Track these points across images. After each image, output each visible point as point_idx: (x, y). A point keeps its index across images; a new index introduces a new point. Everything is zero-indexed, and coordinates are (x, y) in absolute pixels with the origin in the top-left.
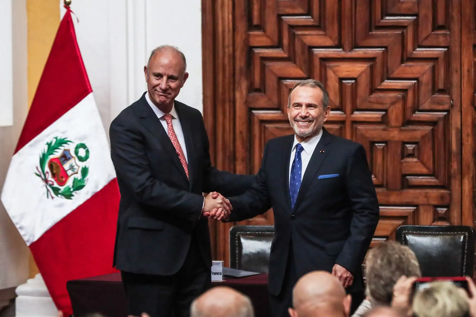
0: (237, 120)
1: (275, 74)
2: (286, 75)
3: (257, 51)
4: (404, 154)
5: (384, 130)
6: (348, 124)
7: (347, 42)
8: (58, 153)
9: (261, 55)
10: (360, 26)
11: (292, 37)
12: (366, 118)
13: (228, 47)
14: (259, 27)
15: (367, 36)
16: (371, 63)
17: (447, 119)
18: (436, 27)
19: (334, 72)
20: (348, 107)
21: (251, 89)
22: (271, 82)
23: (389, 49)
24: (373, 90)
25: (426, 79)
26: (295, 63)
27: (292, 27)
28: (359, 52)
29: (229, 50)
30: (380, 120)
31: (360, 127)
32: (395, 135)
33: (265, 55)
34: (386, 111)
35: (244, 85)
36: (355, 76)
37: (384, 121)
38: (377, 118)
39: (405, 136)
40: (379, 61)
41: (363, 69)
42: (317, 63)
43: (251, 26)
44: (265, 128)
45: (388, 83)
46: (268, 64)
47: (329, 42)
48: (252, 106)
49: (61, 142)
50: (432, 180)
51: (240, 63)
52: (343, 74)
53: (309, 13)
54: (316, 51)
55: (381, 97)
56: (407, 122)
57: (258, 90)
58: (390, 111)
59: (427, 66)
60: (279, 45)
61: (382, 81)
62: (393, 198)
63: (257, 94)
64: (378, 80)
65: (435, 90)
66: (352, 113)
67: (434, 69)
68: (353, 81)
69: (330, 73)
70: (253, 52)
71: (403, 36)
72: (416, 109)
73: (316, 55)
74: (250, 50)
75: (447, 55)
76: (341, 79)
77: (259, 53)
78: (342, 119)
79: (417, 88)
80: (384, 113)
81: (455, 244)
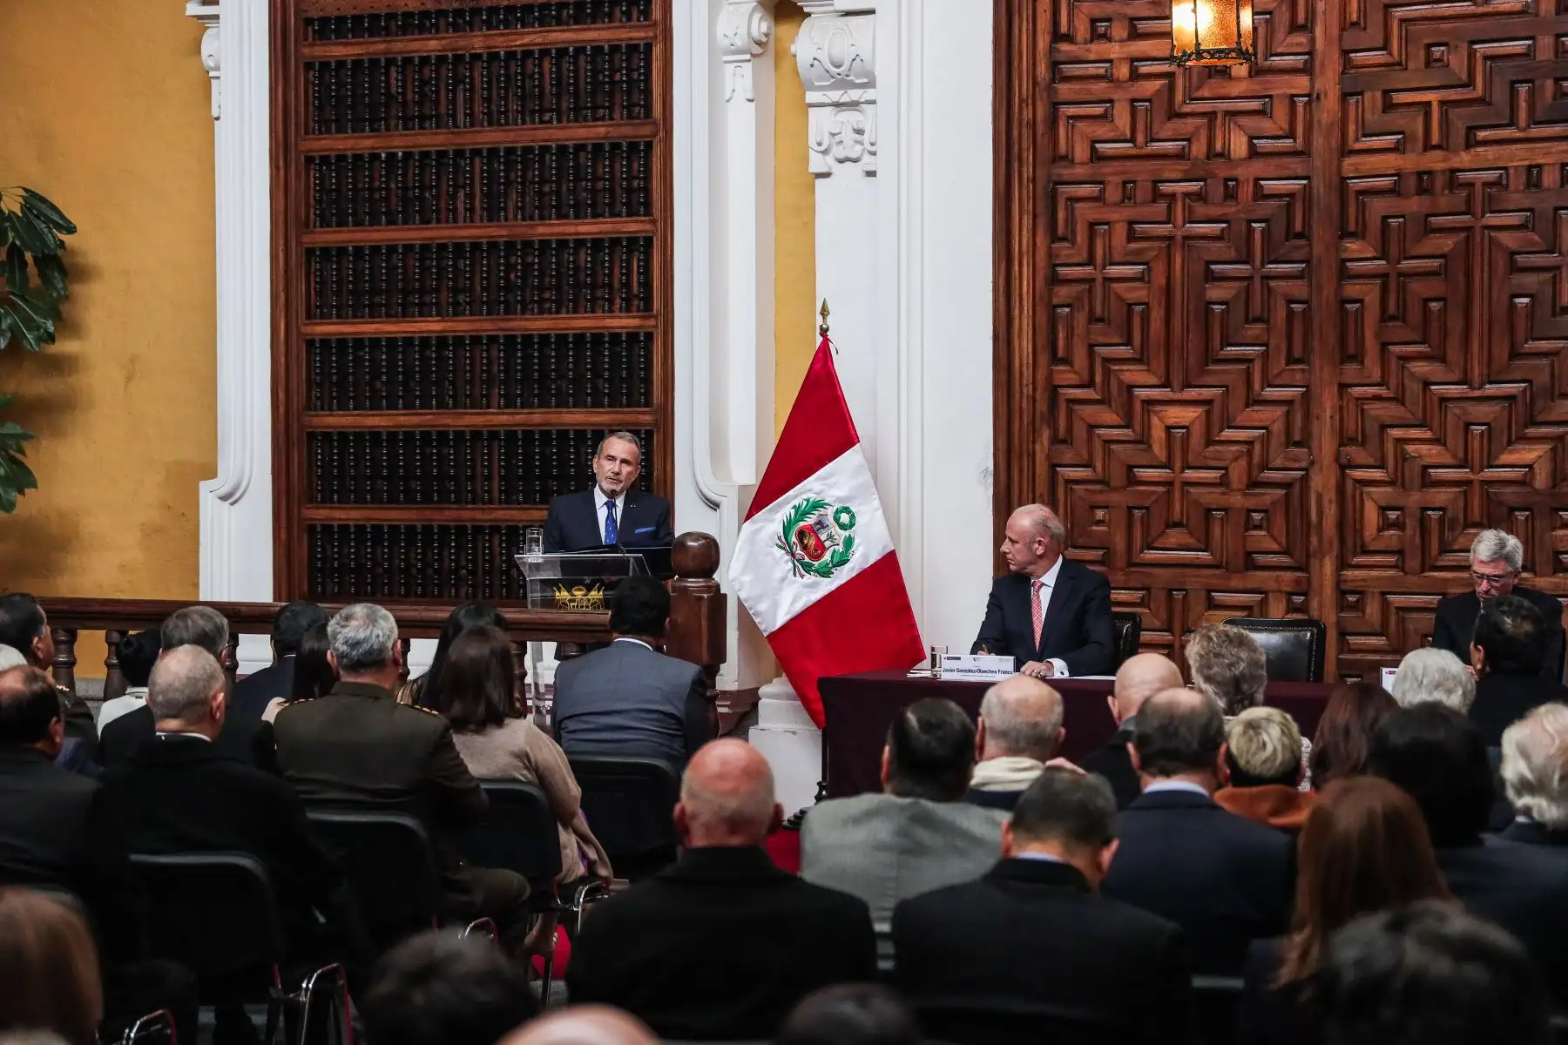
0: (1037, 480)
1: (1083, 419)
2: (1099, 422)
3: (1062, 391)
4: (1249, 525)
5: (1223, 494)
6: (1177, 486)
7: (1176, 381)
8: (811, 520)
9: (1067, 397)
10: (1192, 360)
11: (1107, 374)
12: (1201, 478)
13: (1027, 385)
14: (1066, 361)
15: (1203, 372)
16: (1207, 407)
17: (1305, 480)
18: (1291, 360)
19: (1160, 419)
20: (1178, 464)
21: (1055, 440)
22: (1080, 431)
23: (1230, 389)
24: (1210, 442)
25: (1278, 427)
26: (1110, 406)
27: (1107, 360)
28: (1192, 393)
29: (1028, 390)
30: (1218, 481)
31: (1192, 490)
32: (1237, 500)
33: (1072, 397)
34: (1226, 469)
35: (1046, 435)
36: (1187, 424)
37: (1223, 482)
38: (1215, 478)
39: (1251, 503)
40: (1217, 406)
41: (1196, 415)
42: (1138, 406)
43: (1055, 359)
44: (1071, 489)
45: (1228, 434)
46: (1076, 407)
47: (1153, 380)
48: (1055, 461)
49: (818, 505)
50: (1285, 560)
51: (1042, 406)
52: (1170, 422)
53: (1128, 343)
54: (1138, 392)
55: (1219, 451)
56: (1254, 484)
57: (1064, 442)
58: (1230, 469)
59: (1279, 411)
60: (1090, 384)
61: (1221, 430)
62: (1235, 582)
63: (1062, 447)
64: (1215, 431)
65: (1290, 442)
66: (1183, 472)
67: (1288, 414)
68: (1184, 431)
69: (1155, 420)
70: (1057, 391)
71: (1248, 375)
72: (1265, 466)
73: (1138, 397)
74: (1053, 390)
75: (1306, 396)
76: (1168, 428)
77: (1065, 394)
78: (1169, 480)
79: (1266, 441)
80: (1223, 472)
81: (1298, 642)
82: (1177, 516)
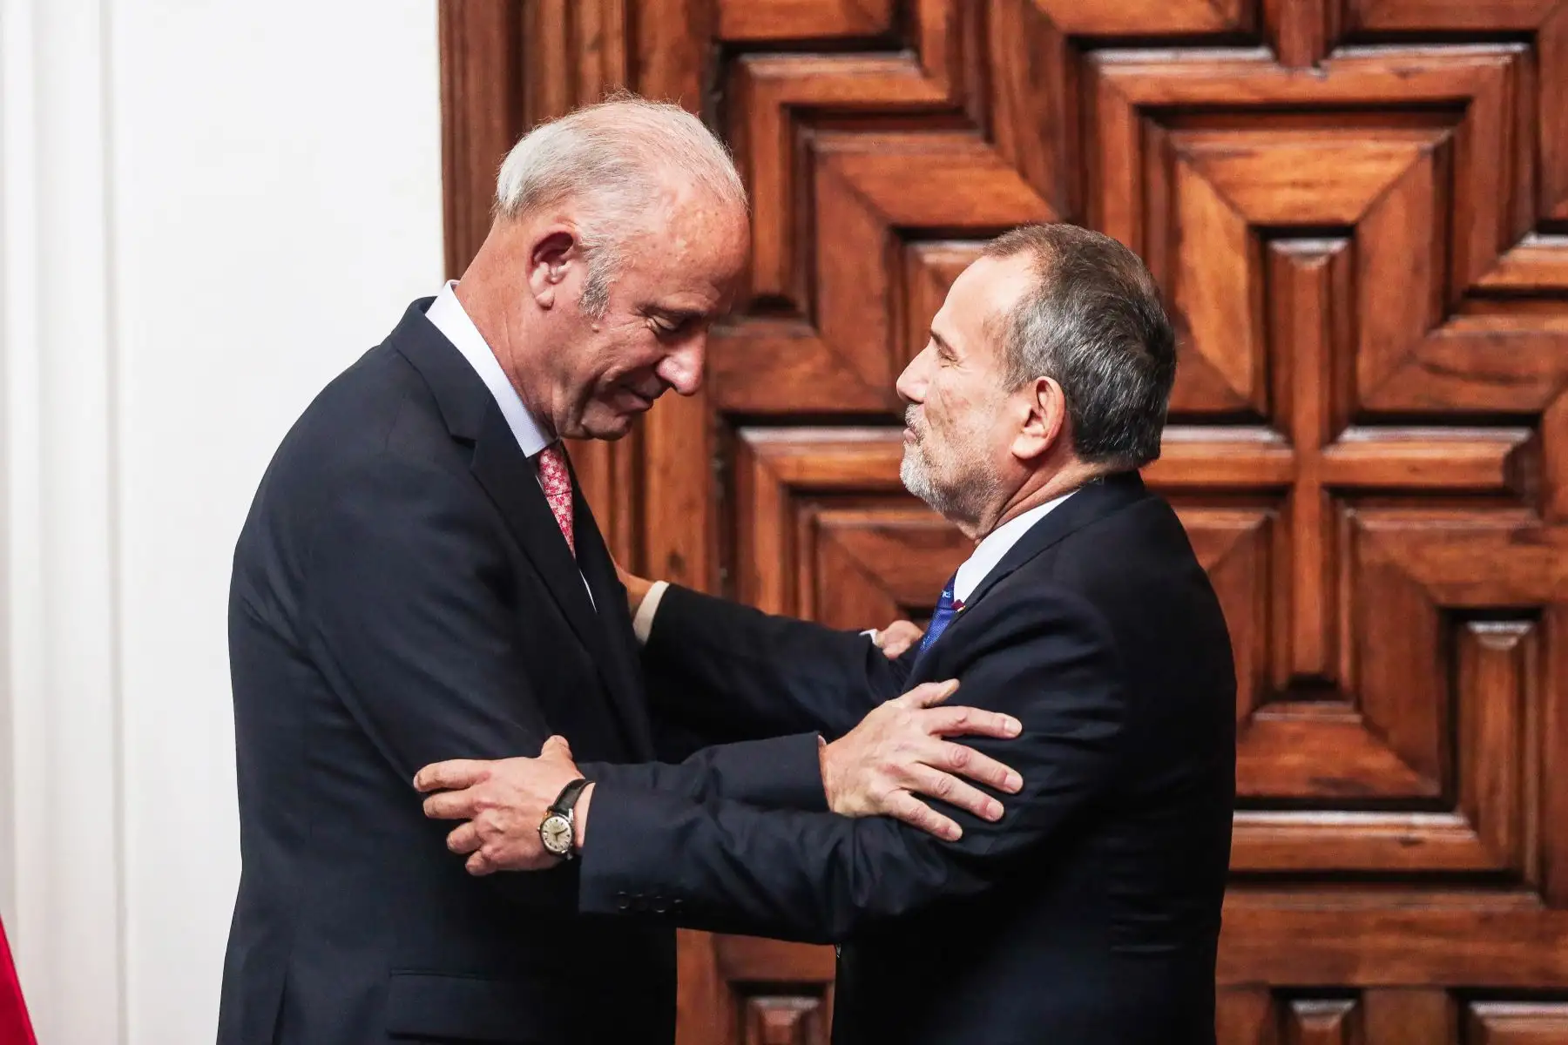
0: (655, 481)
1: (872, 208)
2: (939, 213)
3: (765, 67)
5: (1520, 537)
6: (1307, 505)
9: (787, 94)
12: (1414, 467)
13: (600, 43)
16: (1442, 135)
19: (1222, 191)
23: (1547, 48)
24: (1453, 296)
26: (990, 138)
28: (1369, 69)
30: (1496, 478)
31: (1376, 522)
33: (813, 94)
34: (1531, 420)
36: (1349, 216)
37: (1521, 484)
38: (1481, 465)
41: (1393, 168)
44: (815, 528)
48: (736, 399)
52: (1276, 204)
54: (1117, 66)
55: (1498, 339)
57: (774, 306)
58: (1552, 420)
60: (896, 35)
61: (1509, 240)
63: (769, 331)
64: (1479, 237)
66: (1331, 436)
68: (1337, 246)
69: (1198, 198)
70: (746, 79)
73: (1115, 89)
74: (724, 64)
76: (1263, 235)
77: (777, 81)
78: (1272, 477)
80: (1520, 435)
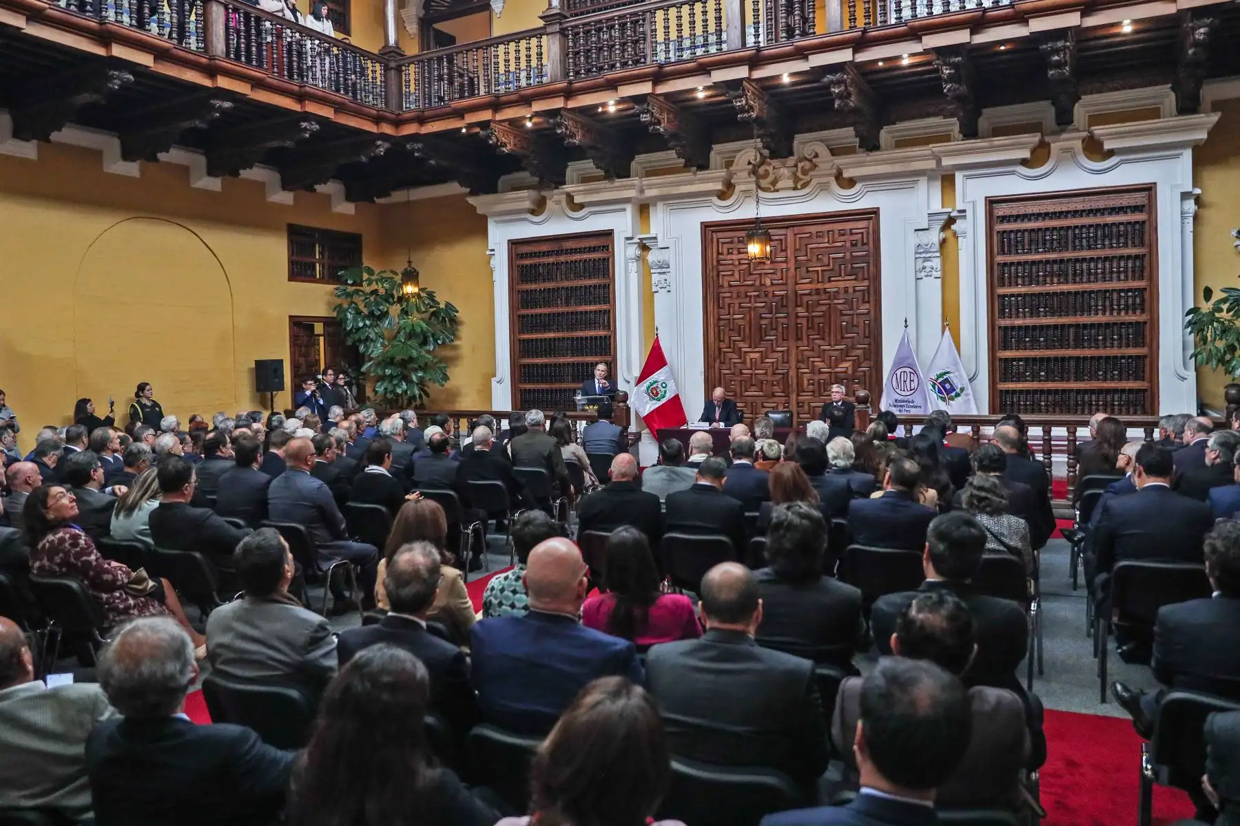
2: (732, 358)
3: (722, 349)
4: (773, 385)
5: (766, 377)
6: (754, 375)
7: (753, 346)
8: (654, 386)
10: (757, 340)
11: (734, 345)
12: (760, 372)
14: (723, 341)
15: (760, 344)
16: (761, 353)
17: (787, 373)
18: (783, 340)
19: (749, 357)
20: (754, 369)
21: (721, 363)
22: (727, 361)
23: (767, 348)
24: (762, 363)
25: (780, 359)
26: (735, 353)
27: (734, 341)
28: (757, 350)
29: (713, 349)
31: (758, 376)
32: (770, 378)
33: (725, 351)
34: (767, 370)
35: (718, 361)
36: (756, 358)
37: (766, 374)
38: (764, 372)
39: (773, 379)
40: (764, 353)
41: (758, 355)
42: (743, 353)
43: (720, 341)
44: (725, 376)
45: (767, 360)
47: (746, 346)
49: (656, 382)
50: (782, 394)
51: (717, 353)
52: (751, 357)
53: (740, 336)
54: (742, 349)
55: (765, 365)
56: (774, 374)
57: (723, 363)
59: (780, 354)
60: (730, 347)
61: (765, 359)
62: (770, 401)
65: (783, 362)
66: (755, 371)
67: (783, 355)
68: (755, 360)
69: (747, 357)
71: (772, 345)
72: (777, 369)
73: (742, 351)
74: (720, 349)
75: (788, 350)
76: (751, 359)
78: (751, 373)
79: (777, 362)
81: (786, 417)
82: (754, 383)
